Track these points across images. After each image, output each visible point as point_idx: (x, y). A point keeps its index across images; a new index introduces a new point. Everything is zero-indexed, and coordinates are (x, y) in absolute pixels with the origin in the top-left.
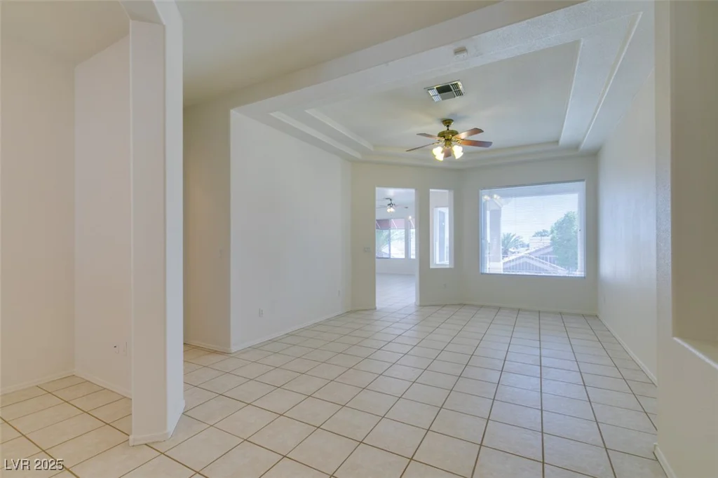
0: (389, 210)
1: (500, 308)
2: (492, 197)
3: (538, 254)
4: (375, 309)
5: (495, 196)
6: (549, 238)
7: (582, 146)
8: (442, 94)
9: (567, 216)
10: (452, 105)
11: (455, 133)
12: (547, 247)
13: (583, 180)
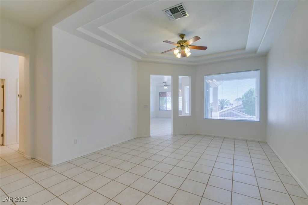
0: (165, 88)
1: (215, 137)
2: (212, 80)
3: (236, 108)
4: (150, 137)
5: (214, 80)
6: (241, 101)
7: (259, 50)
8: (174, 14)
9: (250, 90)
10: (182, 23)
11: (185, 41)
12: (241, 105)
13: (259, 70)
